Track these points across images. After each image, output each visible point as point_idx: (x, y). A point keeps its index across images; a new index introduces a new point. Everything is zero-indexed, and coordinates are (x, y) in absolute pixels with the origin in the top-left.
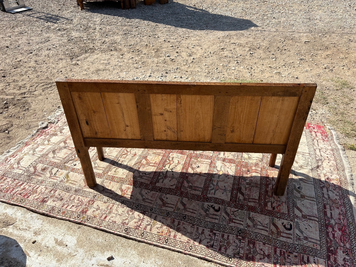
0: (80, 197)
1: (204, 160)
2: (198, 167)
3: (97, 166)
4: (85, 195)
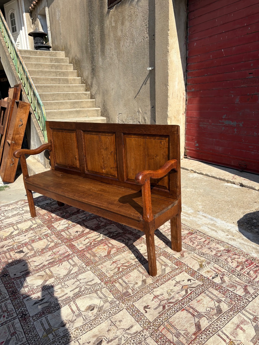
0: (191, 245)
3: (163, 266)
4: (187, 246)
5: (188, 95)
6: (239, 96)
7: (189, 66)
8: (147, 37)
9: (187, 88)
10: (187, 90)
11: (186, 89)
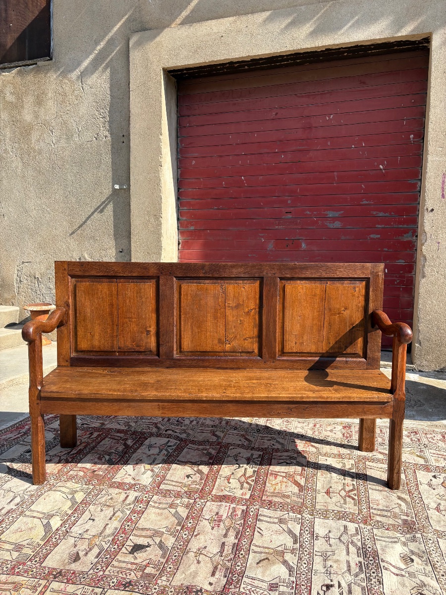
1: (175, 488)
2: (188, 476)
5: (182, 236)
6: (273, 241)
7: (181, 192)
8: (106, 137)
9: (179, 225)
10: (180, 228)
11: (178, 227)
